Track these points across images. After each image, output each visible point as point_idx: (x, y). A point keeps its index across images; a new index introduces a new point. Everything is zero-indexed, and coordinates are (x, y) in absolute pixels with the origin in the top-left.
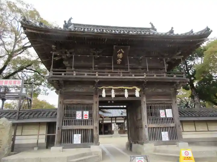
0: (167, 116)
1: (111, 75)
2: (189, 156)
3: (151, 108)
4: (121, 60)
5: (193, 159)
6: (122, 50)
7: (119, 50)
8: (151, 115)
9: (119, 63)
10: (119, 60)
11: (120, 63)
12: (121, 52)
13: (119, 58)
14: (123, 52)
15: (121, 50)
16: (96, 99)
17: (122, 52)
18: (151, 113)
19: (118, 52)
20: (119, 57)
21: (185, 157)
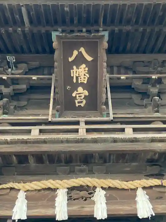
4: (86, 93)
6: (82, 50)
7: (75, 53)
9: (82, 105)
10: (80, 89)
11: (84, 102)
12: (80, 60)
13: (78, 85)
14: (89, 59)
15: (80, 54)
17: (85, 61)
19: (70, 59)
20: (77, 78)
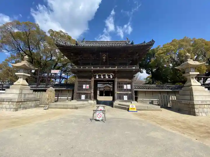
0: (128, 88)
1: (99, 68)
2: (134, 108)
3: (119, 84)
5: (136, 109)
6: (105, 55)
8: (119, 87)
10: (104, 60)
16: (93, 79)
18: (119, 86)
19: (103, 56)
20: (104, 58)
21: (131, 108)
